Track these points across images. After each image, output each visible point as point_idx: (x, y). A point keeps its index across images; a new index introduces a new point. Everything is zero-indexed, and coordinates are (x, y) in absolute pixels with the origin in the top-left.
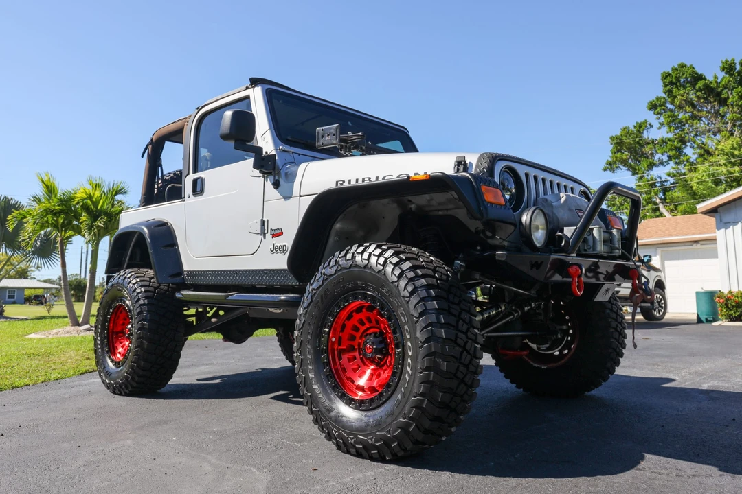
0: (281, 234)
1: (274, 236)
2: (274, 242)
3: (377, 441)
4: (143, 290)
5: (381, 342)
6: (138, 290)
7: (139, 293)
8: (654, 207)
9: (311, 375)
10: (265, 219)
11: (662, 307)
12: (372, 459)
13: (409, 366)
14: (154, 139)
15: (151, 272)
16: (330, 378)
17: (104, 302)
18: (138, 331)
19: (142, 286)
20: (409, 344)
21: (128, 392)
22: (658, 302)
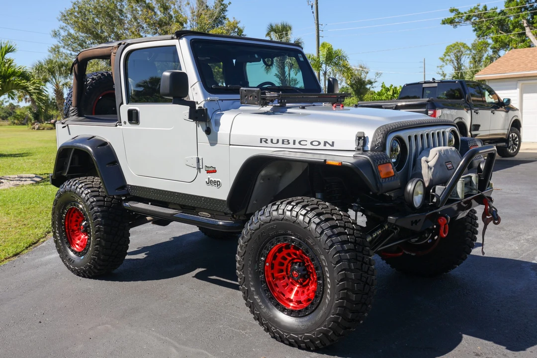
0: (215, 171)
1: (208, 172)
2: (209, 177)
3: (304, 339)
4: (95, 199)
5: (304, 270)
6: (91, 200)
7: (92, 202)
8: (521, 32)
9: (252, 289)
10: (200, 158)
11: (516, 145)
12: (300, 348)
13: (329, 295)
14: (79, 59)
15: (97, 180)
16: (266, 291)
17: (58, 204)
18: (96, 232)
19: (95, 196)
20: (328, 280)
21: (91, 276)
22: (513, 140)
